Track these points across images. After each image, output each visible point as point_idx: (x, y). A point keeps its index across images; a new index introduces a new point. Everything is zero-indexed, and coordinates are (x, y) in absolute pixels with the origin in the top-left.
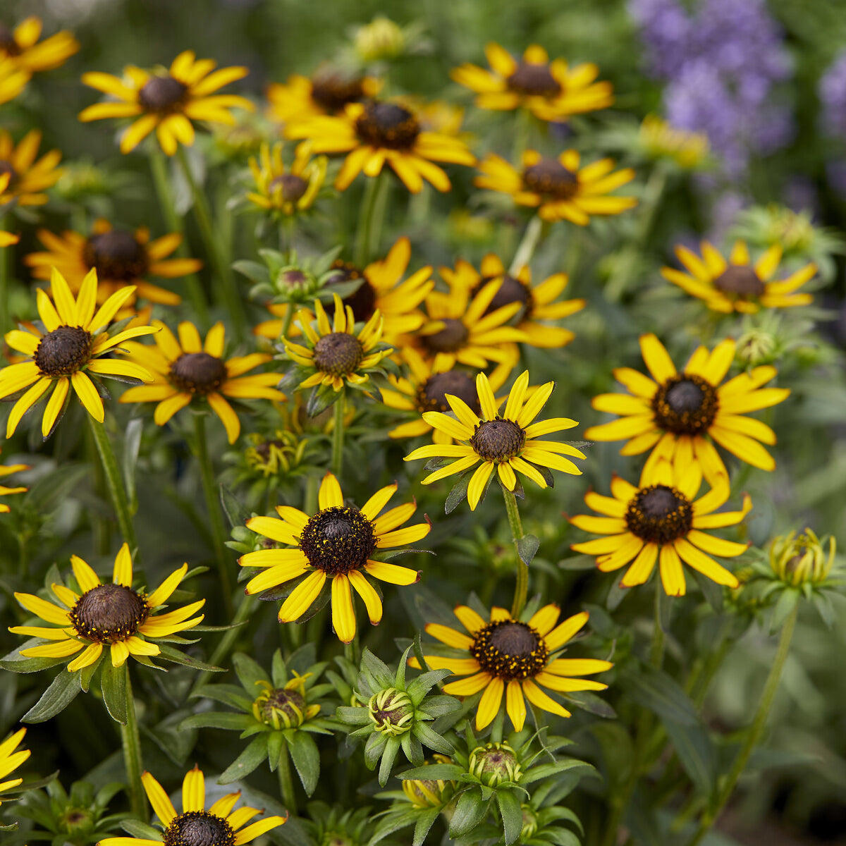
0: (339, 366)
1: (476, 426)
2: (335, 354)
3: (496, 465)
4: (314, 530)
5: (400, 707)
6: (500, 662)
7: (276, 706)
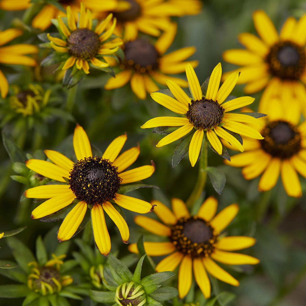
0: (86, 54)
1: (189, 104)
2: (83, 46)
3: (205, 132)
4: (81, 176)
5: (139, 297)
6: (191, 248)
7: (43, 281)
